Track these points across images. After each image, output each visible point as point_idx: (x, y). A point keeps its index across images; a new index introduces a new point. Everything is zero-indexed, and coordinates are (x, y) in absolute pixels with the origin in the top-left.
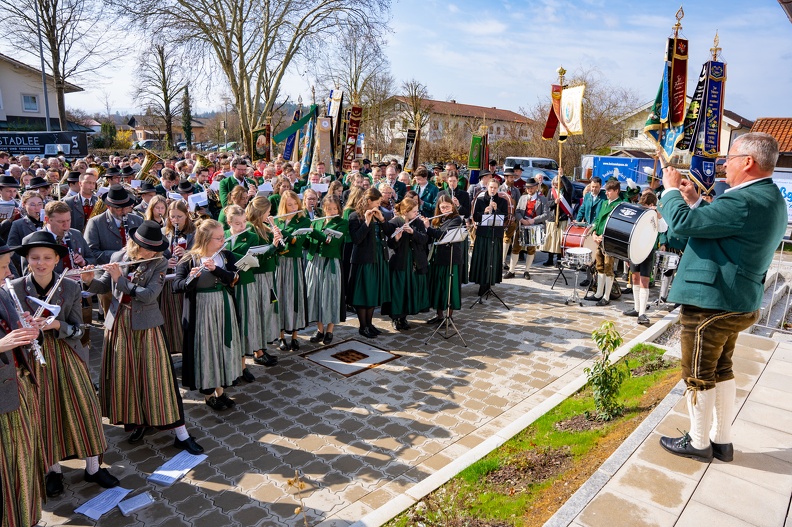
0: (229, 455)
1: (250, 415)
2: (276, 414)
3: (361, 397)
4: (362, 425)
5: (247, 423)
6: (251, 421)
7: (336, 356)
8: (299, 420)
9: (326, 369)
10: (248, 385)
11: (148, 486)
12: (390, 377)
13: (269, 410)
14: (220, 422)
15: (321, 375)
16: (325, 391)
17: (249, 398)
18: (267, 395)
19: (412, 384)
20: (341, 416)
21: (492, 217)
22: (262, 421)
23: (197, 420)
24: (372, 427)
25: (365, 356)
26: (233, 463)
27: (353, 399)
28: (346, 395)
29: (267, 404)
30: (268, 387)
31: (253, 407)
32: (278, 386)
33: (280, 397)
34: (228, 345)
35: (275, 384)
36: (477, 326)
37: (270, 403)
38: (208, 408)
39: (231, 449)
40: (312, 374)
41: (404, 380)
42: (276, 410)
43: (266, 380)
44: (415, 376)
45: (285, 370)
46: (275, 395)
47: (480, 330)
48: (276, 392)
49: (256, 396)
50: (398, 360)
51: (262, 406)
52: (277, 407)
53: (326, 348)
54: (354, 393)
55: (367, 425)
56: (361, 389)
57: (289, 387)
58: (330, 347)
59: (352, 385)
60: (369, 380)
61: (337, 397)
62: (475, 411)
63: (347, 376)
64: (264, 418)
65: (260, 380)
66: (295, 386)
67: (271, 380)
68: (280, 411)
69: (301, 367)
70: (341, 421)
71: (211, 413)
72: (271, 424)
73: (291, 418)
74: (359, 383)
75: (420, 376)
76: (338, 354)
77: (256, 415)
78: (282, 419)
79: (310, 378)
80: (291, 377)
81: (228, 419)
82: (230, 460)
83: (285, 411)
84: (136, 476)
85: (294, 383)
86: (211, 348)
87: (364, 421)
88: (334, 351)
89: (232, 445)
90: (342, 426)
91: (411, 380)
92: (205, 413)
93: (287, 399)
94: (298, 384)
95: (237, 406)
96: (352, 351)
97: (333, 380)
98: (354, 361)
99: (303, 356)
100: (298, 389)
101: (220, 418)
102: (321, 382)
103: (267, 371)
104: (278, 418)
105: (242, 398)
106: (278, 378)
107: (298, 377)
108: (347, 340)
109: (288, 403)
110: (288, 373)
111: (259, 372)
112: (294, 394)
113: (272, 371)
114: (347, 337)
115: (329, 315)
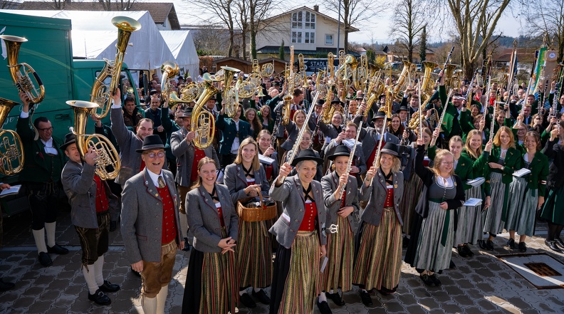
1: (451, 296)
2: (471, 303)
5: (448, 303)
6: (451, 302)
7: (528, 266)
9: (519, 275)
10: (452, 271)
13: (466, 297)
14: (429, 295)
15: (513, 279)
16: (517, 296)
17: (452, 282)
18: (466, 284)
22: (460, 305)
23: (412, 288)
25: (557, 274)
27: (543, 313)
28: (535, 305)
29: (465, 291)
30: (468, 277)
31: (454, 291)
32: (476, 279)
33: (476, 288)
34: (443, 243)
35: (473, 276)
37: (468, 291)
38: (421, 282)
40: (505, 276)
42: (472, 299)
43: (466, 271)
45: (482, 266)
46: (472, 286)
48: (473, 283)
49: (458, 282)
51: (461, 292)
52: (473, 297)
53: (519, 256)
54: (544, 306)
56: (551, 304)
57: (485, 282)
58: (524, 255)
59: (543, 298)
60: (560, 299)
61: (527, 304)
63: (539, 288)
64: (462, 303)
65: (461, 268)
66: (490, 282)
67: (471, 272)
68: (476, 301)
69: (497, 267)
71: (422, 286)
72: (467, 310)
73: (484, 311)
74: (550, 298)
76: (530, 264)
77: (455, 298)
78: (477, 309)
79: (503, 279)
80: (487, 273)
81: (434, 295)
83: (480, 303)
85: (489, 280)
86: (429, 242)
88: (527, 260)
92: (419, 284)
93: (482, 292)
94: (493, 281)
95: (443, 286)
96: (544, 265)
97: (525, 287)
98: (546, 275)
99: (499, 257)
100: (492, 286)
101: (429, 292)
102: (513, 286)
103: (468, 263)
104: (473, 306)
105: (447, 281)
106: (476, 271)
107: (493, 275)
108: (540, 252)
109: (482, 296)
110: (485, 269)
111: (463, 262)
112: (490, 290)
113: (472, 264)
114: (540, 250)
115: (524, 228)
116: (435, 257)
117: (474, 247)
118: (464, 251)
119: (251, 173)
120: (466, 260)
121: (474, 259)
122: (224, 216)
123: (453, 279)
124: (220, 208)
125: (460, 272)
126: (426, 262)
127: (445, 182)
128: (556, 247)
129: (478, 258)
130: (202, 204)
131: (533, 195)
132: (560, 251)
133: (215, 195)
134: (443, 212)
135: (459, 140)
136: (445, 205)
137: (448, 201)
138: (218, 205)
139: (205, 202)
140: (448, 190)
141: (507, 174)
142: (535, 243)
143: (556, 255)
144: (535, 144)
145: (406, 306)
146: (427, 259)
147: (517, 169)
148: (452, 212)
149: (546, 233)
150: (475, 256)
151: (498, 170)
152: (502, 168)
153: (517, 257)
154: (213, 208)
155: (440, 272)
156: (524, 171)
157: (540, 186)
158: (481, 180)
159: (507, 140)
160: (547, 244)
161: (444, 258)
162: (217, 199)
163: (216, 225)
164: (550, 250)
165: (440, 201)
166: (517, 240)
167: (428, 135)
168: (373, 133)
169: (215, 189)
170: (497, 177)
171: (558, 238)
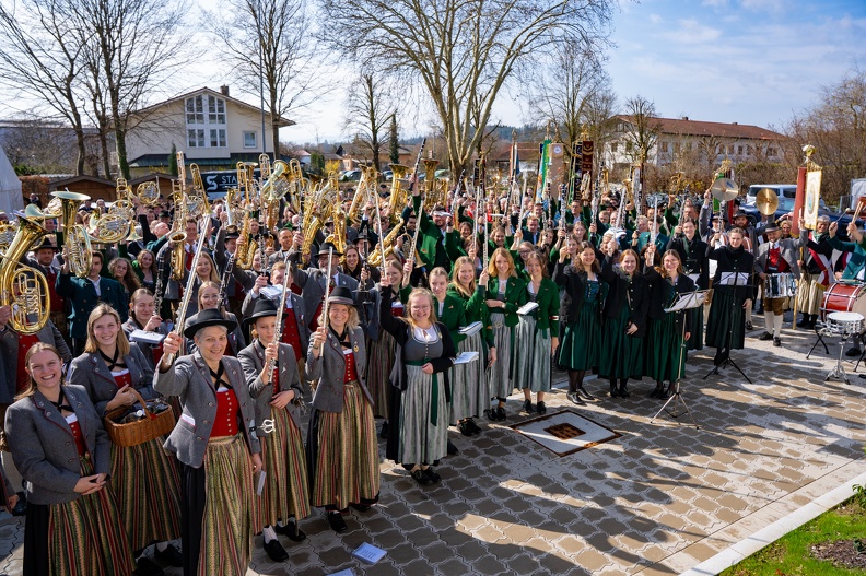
0: (433, 537)
1: (456, 493)
2: (483, 495)
3: (575, 482)
4: (575, 517)
5: (452, 502)
6: (457, 500)
7: (549, 431)
8: (507, 504)
9: (538, 445)
10: (454, 458)
11: (353, 561)
12: (608, 459)
13: (476, 489)
14: (425, 498)
15: (532, 452)
16: (537, 472)
17: (455, 473)
18: (475, 472)
19: (633, 471)
20: (553, 504)
21: (733, 276)
22: (468, 502)
23: (402, 494)
24: (587, 521)
25: (581, 433)
26: (436, 547)
27: (567, 485)
28: (559, 479)
29: (474, 481)
30: (476, 462)
31: (458, 484)
32: (486, 462)
33: (488, 475)
34: (434, 422)
35: (483, 459)
36: (711, 403)
37: (478, 481)
38: (413, 482)
39: (436, 531)
40: (523, 450)
41: (625, 466)
42: (483, 489)
43: (473, 453)
44: (637, 461)
45: (493, 443)
46: (482, 473)
47: (716, 408)
48: (483, 468)
49: (462, 471)
50: (618, 440)
51: (469, 484)
52: (484, 486)
53: (538, 420)
54: (567, 477)
55: (580, 517)
56: (575, 472)
57: (498, 464)
58: (543, 419)
59: (564, 467)
60: (584, 463)
61: (549, 480)
62: (706, 513)
63: (561, 455)
64: (470, 499)
65: (466, 452)
66: (504, 463)
67: (479, 455)
68: (487, 491)
69: (510, 441)
70: (552, 510)
71: (416, 488)
72: (478, 506)
73: (499, 501)
74: (574, 464)
75: (642, 461)
76: (551, 428)
77: (462, 493)
78: (489, 502)
79: (520, 455)
80: (501, 452)
81: (433, 495)
82: (434, 543)
83: (493, 492)
84: (341, 549)
85: (503, 459)
87: (578, 512)
88: (547, 424)
89: (437, 527)
90: (553, 515)
91: (632, 465)
92: (410, 486)
93: (495, 478)
94: (507, 461)
95: (443, 482)
96: (567, 425)
97: (546, 459)
98: (569, 437)
99: (514, 427)
100: (508, 466)
101: (425, 493)
102: (532, 460)
103: (475, 443)
104: (485, 499)
105: (449, 473)
106: (486, 452)
107: (507, 452)
108: (562, 411)
109: (497, 483)
110: (498, 446)
111: (466, 444)
112: (503, 472)
113: (480, 444)
114: (562, 407)
115: (539, 383)
116: (426, 443)
117: (481, 421)
118: (469, 428)
119: (119, 361)
120: (472, 440)
121: (483, 436)
122: (85, 434)
123: (456, 469)
124: (77, 424)
125: (465, 457)
126: (415, 453)
127: (426, 335)
128: (579, 399)
129: (488, 434)
130: (40, 421)
131: (545, 337)
132: (583, 403)
133: (64, 403)
134: (428, 378)
135: (442, 273)
136: (429, 367)
137: (433, 361)
138: (71, 418)
139: (46, 418)
140: (431, 346)
141: (510, 313)
142: (556, 399)
143: (579, 410)
144: (539, 268)
145: (395, 519)
146: (415, 448)
147: (522, 305)
148: (440, 376)
149: (567, 384)
150: (483, 432)
151: (499, 310)
152: (503, 306)
153: (535, 423)
154: (61, 426)
155: (436, 463)
156: (531, 306)
157: (552, 323)
158: (478, 325)
159: (504, 267)
160: (569, 398)
161: (438, 443)
162: (70, 409)
163: (69, 453)
164: (573, 405)
165: (422, 362)
166: (534, 401)
167: (397, 271)
168: (318, 277)
169: (62, 393)
170: (498, 319)
171: (580, 387)
